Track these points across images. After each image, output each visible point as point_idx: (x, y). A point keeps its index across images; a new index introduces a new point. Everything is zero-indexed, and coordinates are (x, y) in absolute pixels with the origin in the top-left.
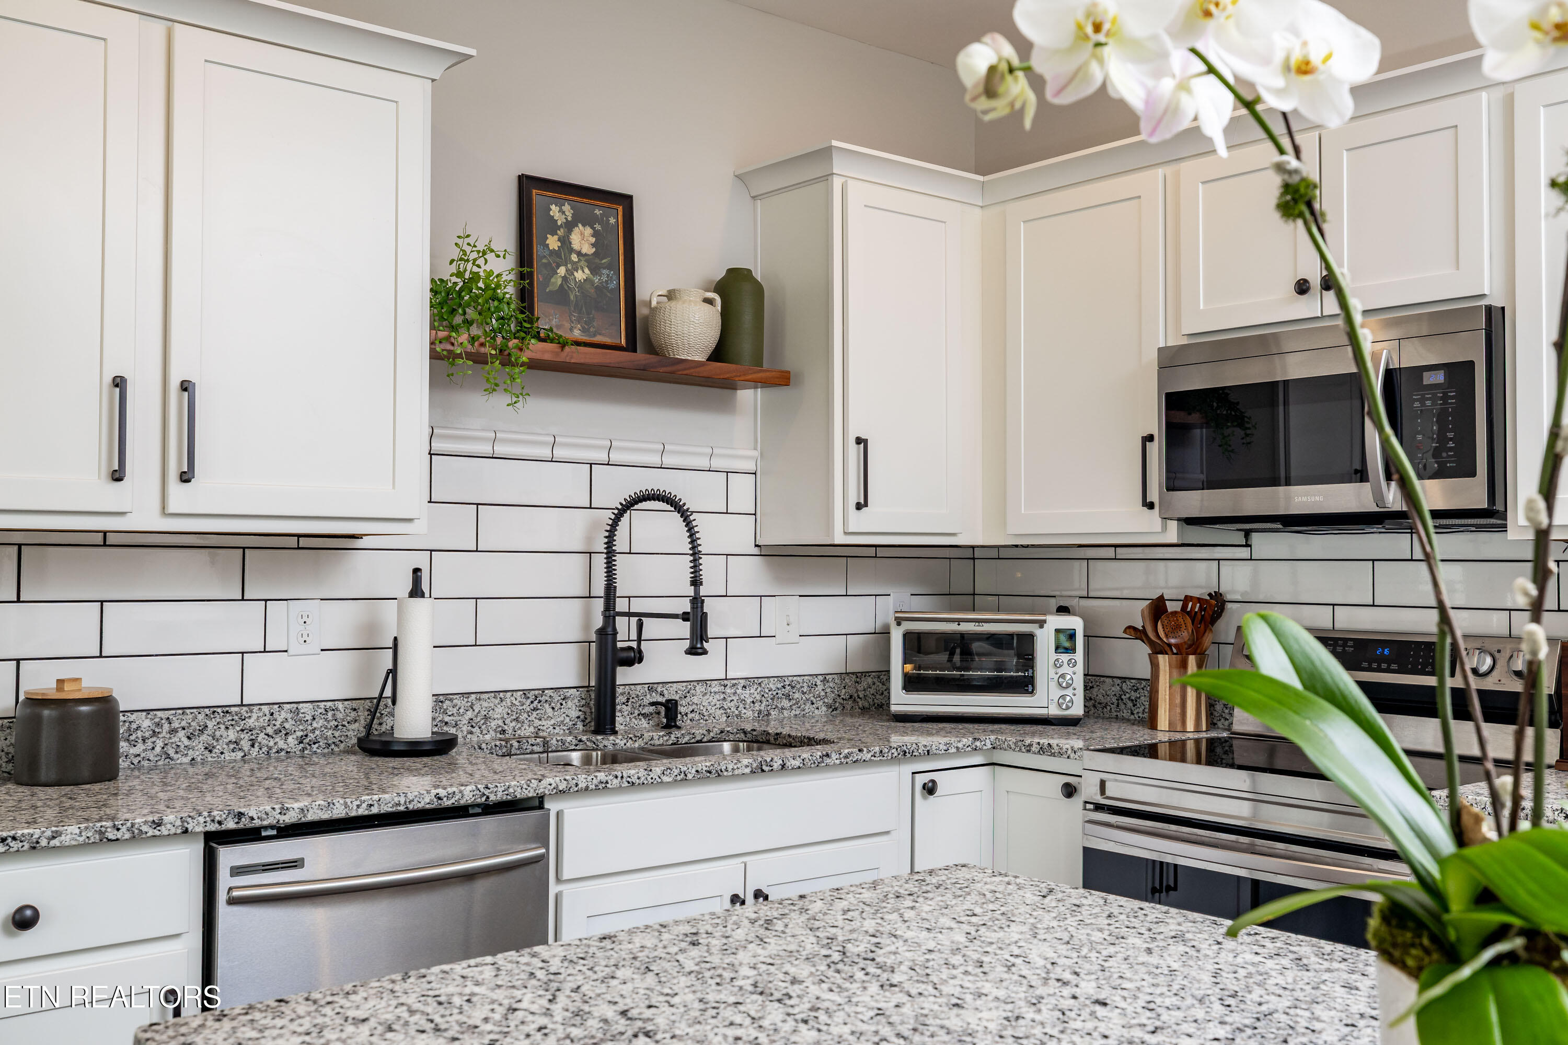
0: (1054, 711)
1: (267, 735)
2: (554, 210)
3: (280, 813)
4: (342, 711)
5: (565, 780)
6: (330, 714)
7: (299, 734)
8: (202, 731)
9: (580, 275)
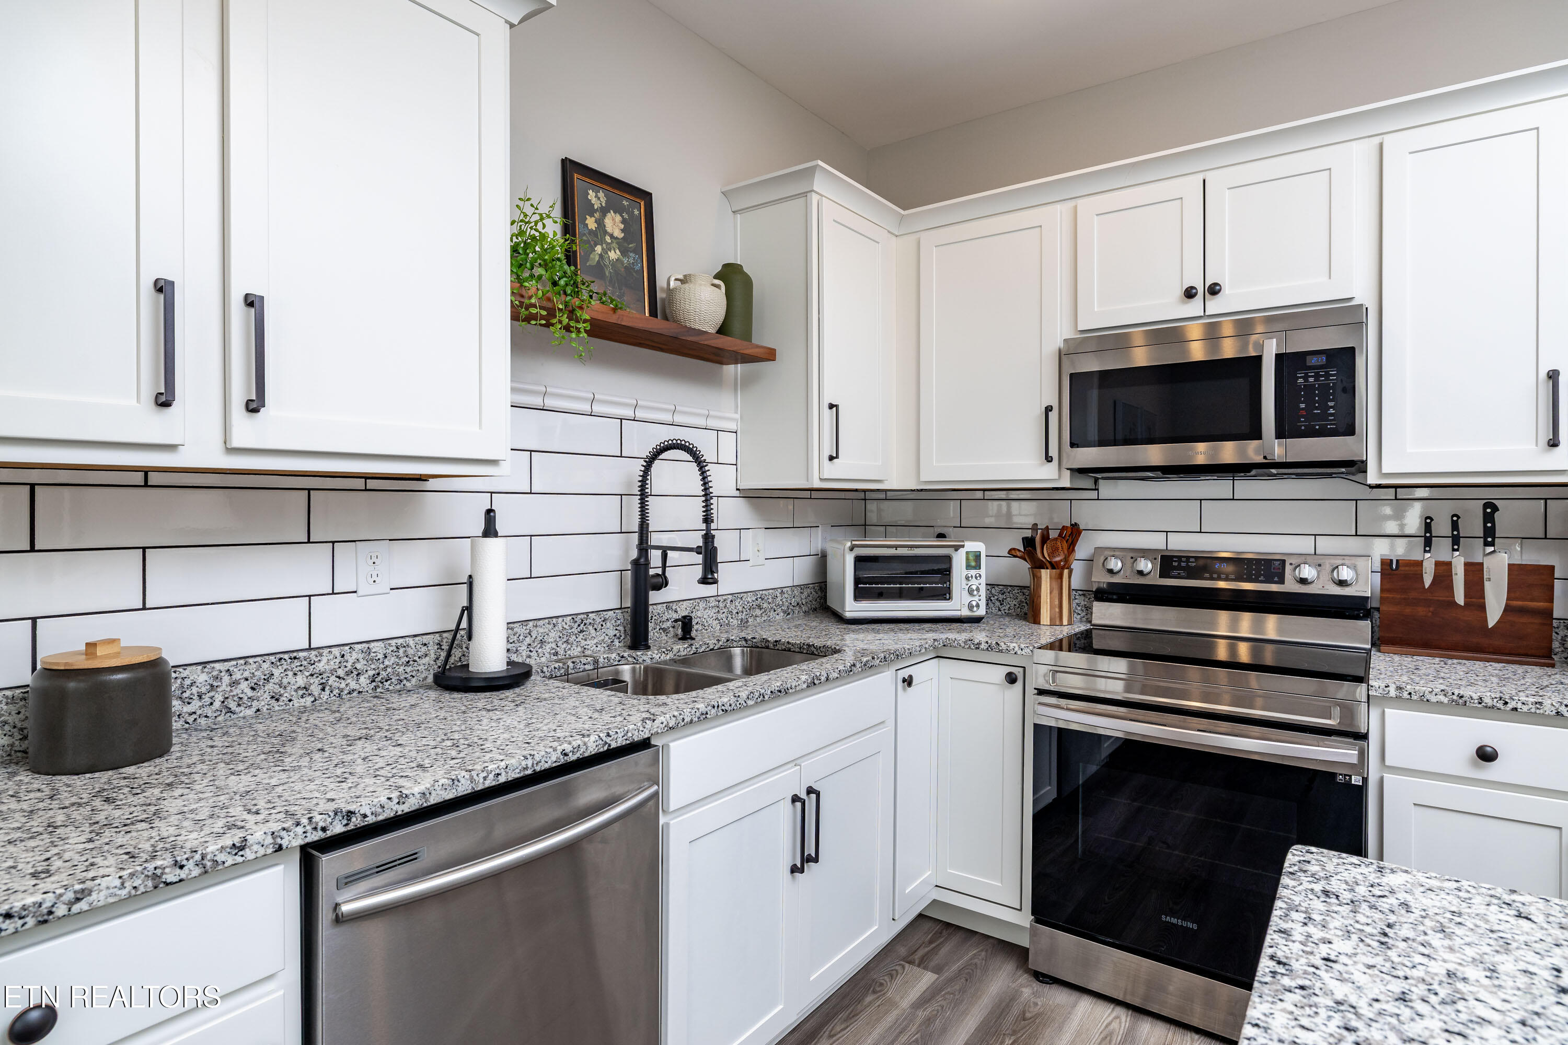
0: (965, 612)
1: (339, 677)
2: (591, 195)
3: (398, 803)
4: (413, 647)
5: (674, 716)
6: (401, 650)
7: (371, 673)
8: (267, 680)
9: (614, 255)
